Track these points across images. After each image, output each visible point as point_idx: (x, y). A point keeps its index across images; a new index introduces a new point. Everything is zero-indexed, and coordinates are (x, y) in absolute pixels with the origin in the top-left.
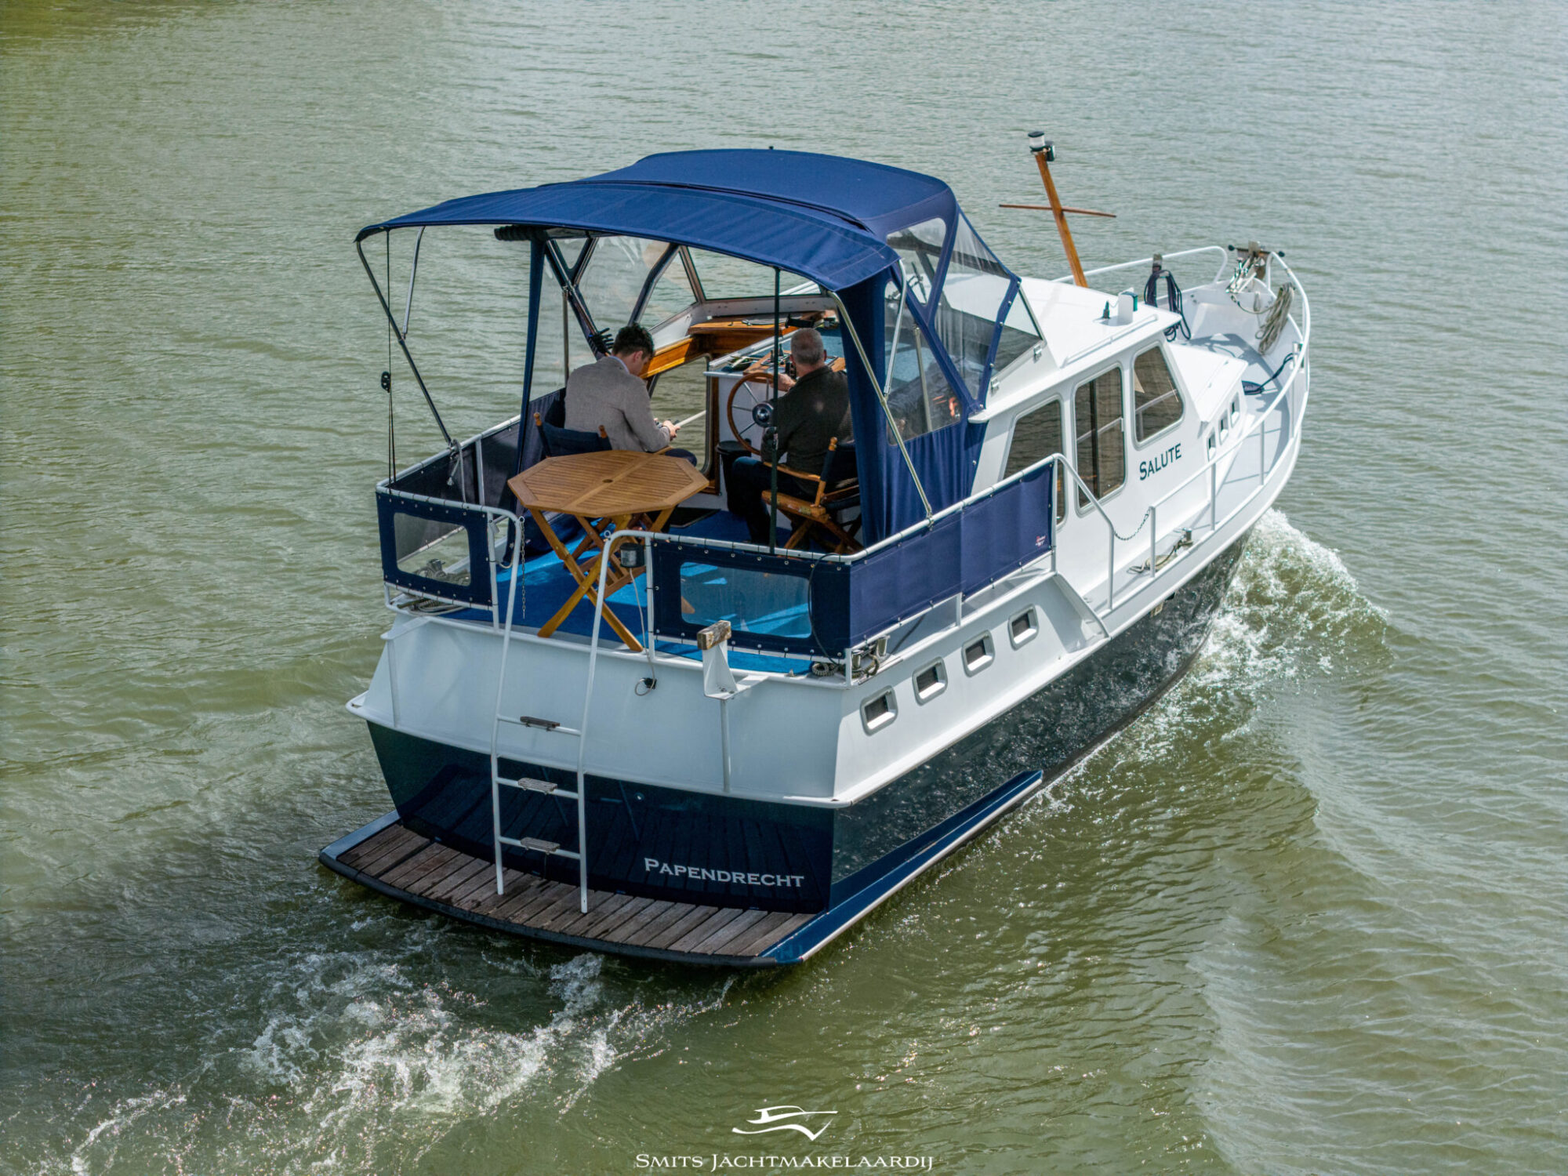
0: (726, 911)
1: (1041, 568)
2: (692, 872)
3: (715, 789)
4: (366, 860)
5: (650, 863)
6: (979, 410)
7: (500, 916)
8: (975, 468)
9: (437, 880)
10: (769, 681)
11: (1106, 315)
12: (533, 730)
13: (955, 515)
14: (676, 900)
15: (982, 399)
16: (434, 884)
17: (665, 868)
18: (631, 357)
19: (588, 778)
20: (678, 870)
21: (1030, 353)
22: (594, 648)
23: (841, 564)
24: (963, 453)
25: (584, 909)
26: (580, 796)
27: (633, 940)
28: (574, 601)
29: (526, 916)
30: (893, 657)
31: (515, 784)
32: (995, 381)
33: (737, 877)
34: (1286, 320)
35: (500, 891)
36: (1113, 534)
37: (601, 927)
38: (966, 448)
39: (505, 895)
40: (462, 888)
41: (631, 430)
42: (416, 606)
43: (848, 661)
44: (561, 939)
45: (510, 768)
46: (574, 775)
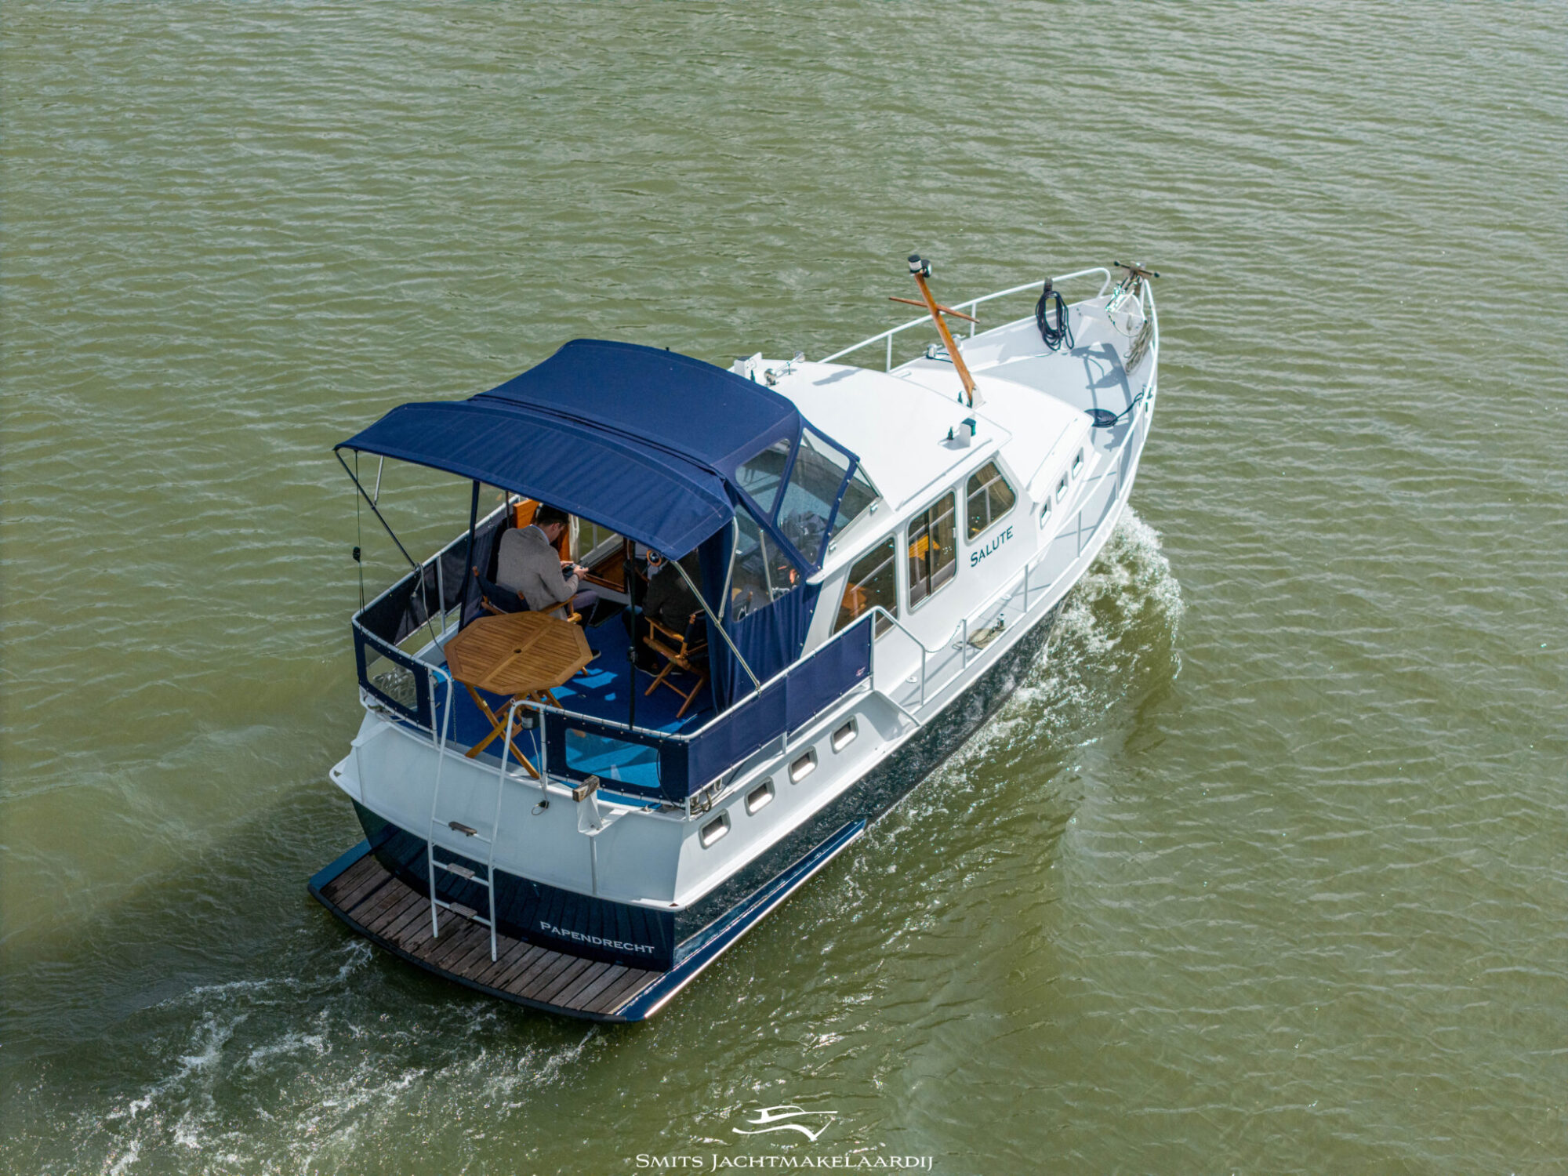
0: (598, 965)
1: (862, 691)
2: (574, 935)
3: (588, 892)
4: (341, 894)
5: (544, 925)
6: (816, 571)
7: (432, 962)
8: (811, 616)
9: (390, 919)
10: (630, 814)
11: (950, 437)
12: (457, 832)
13: (783, 680)
14: (564, 952)
15: (820, 563)
16: (389, 923)
17: (555, 930)
18: (550, 527)
19: (497, 872)
20: (564, 932)
21: (867, 508)
22: (502, 772)
23: (682, 742)
24: (801, 605)
25: (494, 958)
26: (490, 884)
27: (525, 993)
28: (491, 738)
29: (451, 962)
30: (728, 789)
31: (445, 867)
32: (832, 544)
33: (607, 942)
34: (1148, 348)
35: (436, 934)
36: (924, 651)
37: (504, 977)
38: (804, 601)
39: (439, 938)
40: (409, 928)
41: (545, 586)
42: (381, 710)
43: (688, 803)
44: (474, 986)
45: (442, 854)
46: (486, 867)
